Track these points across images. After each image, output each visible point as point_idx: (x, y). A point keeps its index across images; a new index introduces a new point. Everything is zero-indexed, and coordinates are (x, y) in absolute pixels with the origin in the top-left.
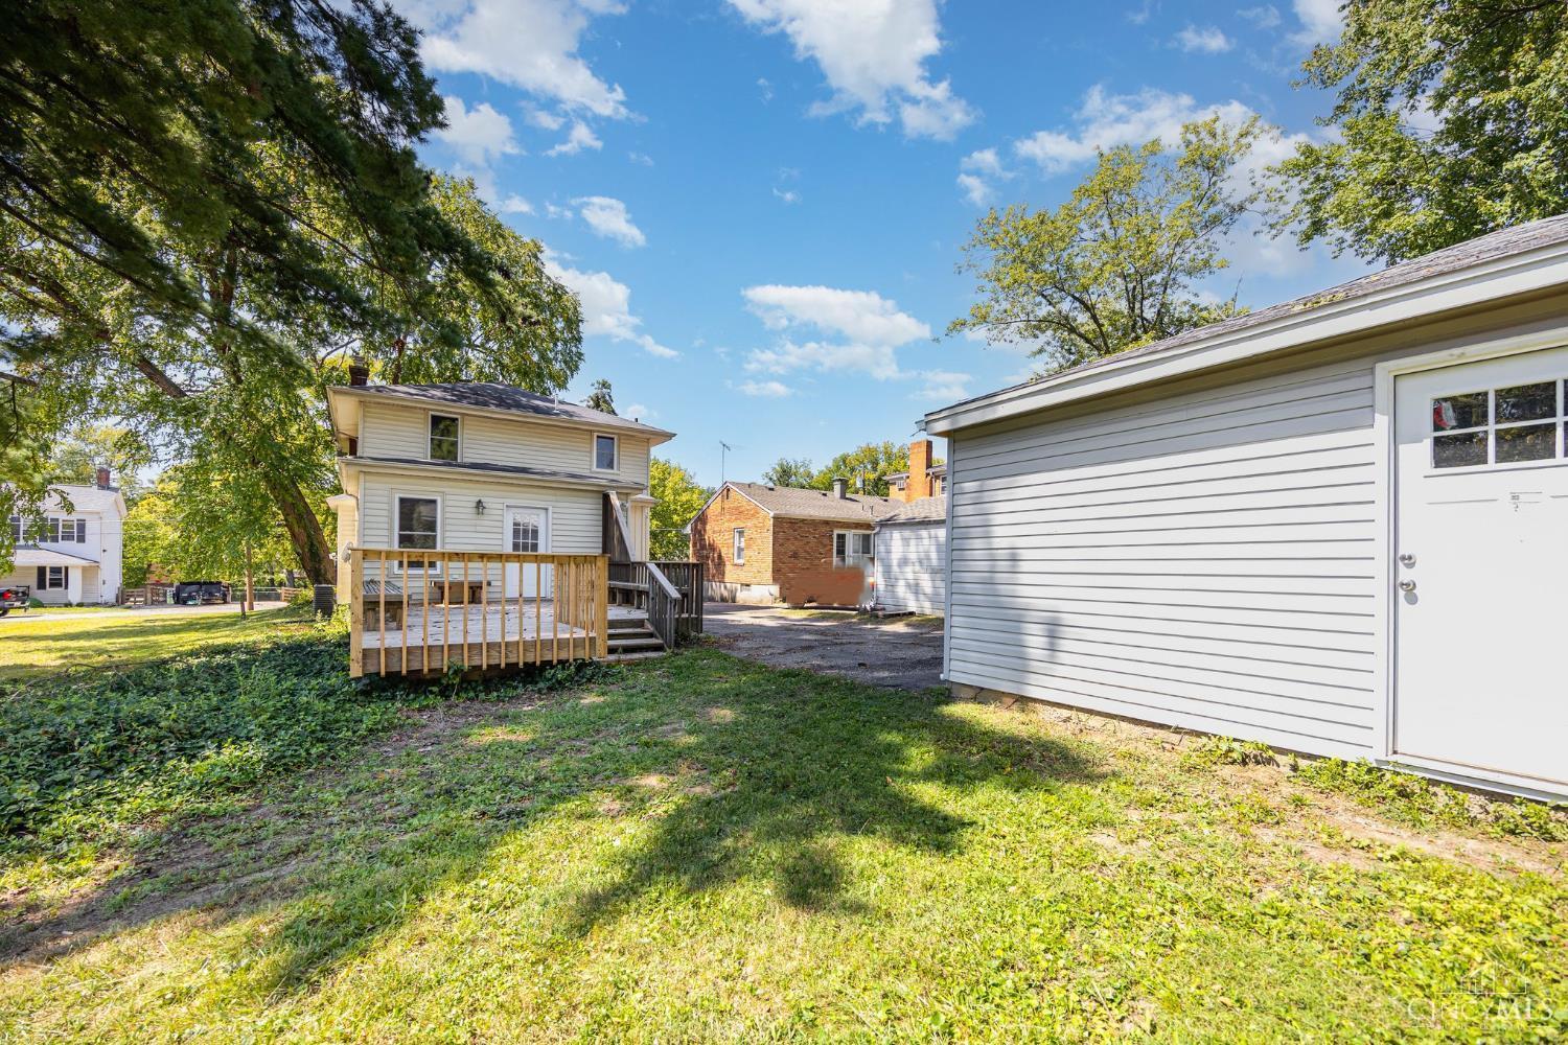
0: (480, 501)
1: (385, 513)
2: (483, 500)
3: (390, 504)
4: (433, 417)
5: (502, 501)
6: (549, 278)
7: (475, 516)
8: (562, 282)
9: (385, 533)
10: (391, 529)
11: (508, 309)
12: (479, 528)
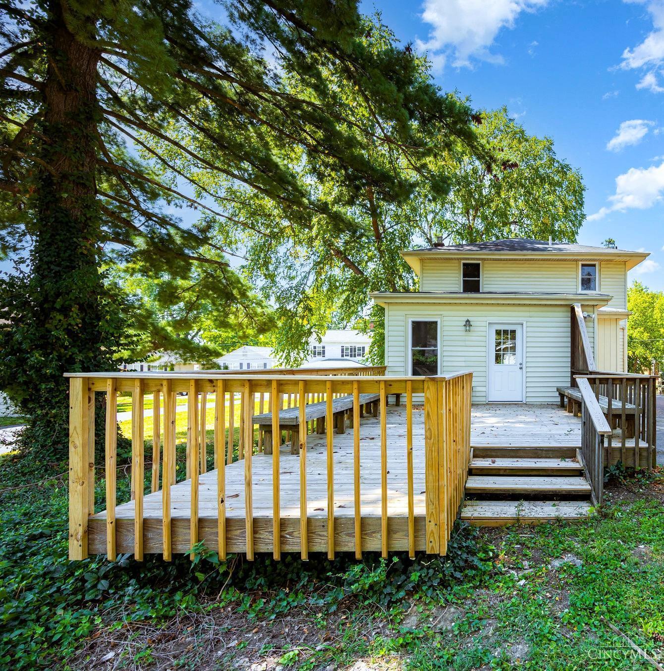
0: (468, 321)
1: (402, 334)
2: (470, 319)
3: (406, 326)
4: (464, 264)
5: (485, 319)
6: (558, 162)
7: (464, 333)
8: (567, 162)
9: (402, 349)
10: (406, 347)
11: (491, 158)
12: (468, 343)
